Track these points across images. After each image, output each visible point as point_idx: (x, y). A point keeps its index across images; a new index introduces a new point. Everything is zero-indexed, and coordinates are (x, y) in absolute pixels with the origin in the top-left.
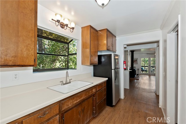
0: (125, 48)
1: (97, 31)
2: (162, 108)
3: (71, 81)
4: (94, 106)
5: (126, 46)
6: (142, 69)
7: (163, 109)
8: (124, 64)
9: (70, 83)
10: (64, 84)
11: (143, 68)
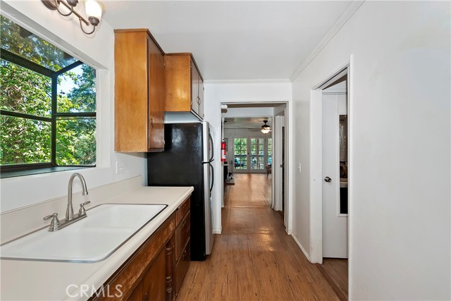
0: (224, 111)
1: (163, 54)
2: (292, 234)
3: (86, 207)
4: (170, 272)
5: (226, 107)
6: (236, 161)
7: (296, 236)
8: (222, 149)
9: (85, 215)
10: (62, 225)
11: (238, 159)
